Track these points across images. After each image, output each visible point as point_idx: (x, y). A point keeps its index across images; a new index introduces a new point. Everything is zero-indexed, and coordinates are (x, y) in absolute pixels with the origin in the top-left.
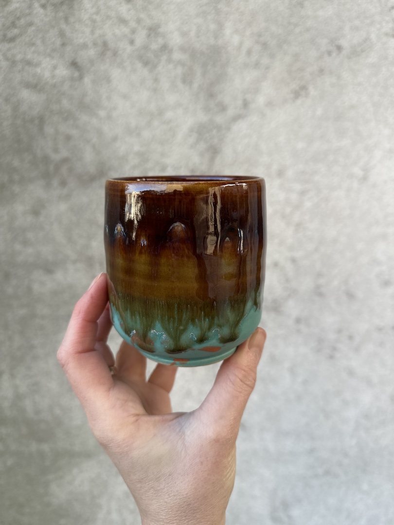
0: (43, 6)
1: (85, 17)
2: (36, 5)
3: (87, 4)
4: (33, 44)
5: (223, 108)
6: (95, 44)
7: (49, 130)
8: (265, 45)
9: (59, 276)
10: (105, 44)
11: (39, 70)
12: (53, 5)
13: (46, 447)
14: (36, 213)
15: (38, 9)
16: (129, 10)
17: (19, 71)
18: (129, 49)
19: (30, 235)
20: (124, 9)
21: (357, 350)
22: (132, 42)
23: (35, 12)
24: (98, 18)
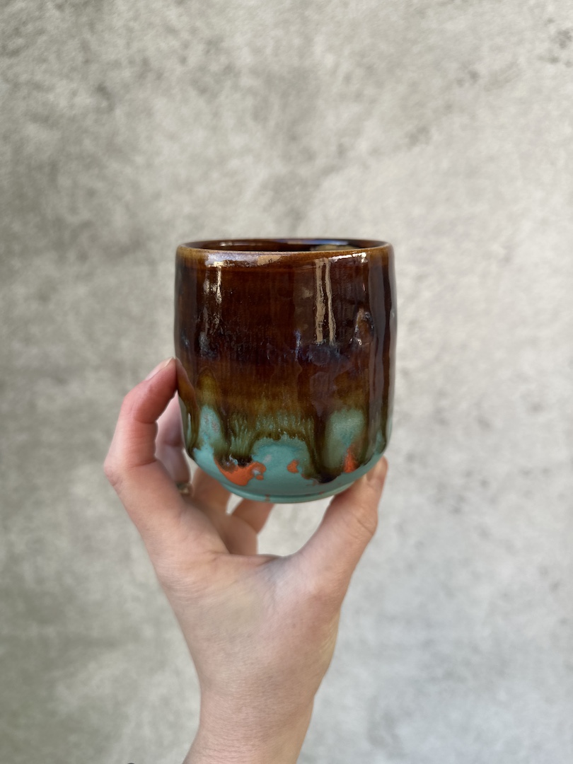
0: (60, 7)
1: (118, 23)
2: (50, 5)
3: (121, 5)
4: (44, 60)
5: (309, 156)
6: (131, 62)
7: (64, 181)
8: (370, 70)
9: (74, 387)
10: (145, 62)
11: (51, 97)
12: (74, 6)
13: (51, 631)
14: (43, 297)
15: (52, 12)
16: (181, 15)
17: (24, 98)
18: (179, 70)
19: (35, 330)
20: (173, 15)
21: (493, 501)
22: (183, 60)
23: (48, 15)
24: (136, 25)
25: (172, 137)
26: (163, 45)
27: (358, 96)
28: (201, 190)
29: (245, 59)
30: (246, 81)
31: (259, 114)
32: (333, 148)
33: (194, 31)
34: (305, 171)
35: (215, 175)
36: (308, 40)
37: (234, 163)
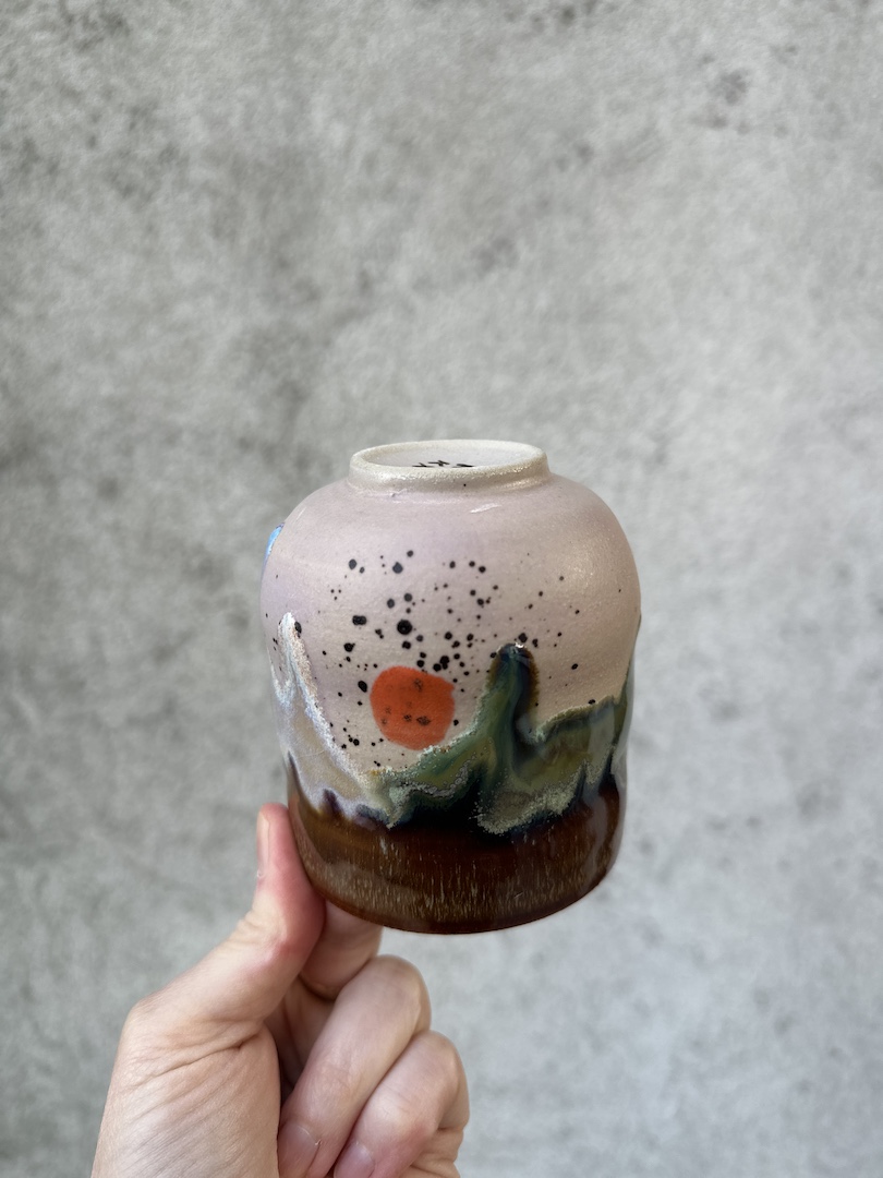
25: (78, 270)
26: (57, 118)
27: (390, 192)
28: (129, 356)
29: (196, 135)
30: (199, 173)
31: (224, 227)
32: (352, 280)
33: (108, 93)
34: (304, 320)
35: (152, 330)
36: (301, 103)
37: (183, 310)
